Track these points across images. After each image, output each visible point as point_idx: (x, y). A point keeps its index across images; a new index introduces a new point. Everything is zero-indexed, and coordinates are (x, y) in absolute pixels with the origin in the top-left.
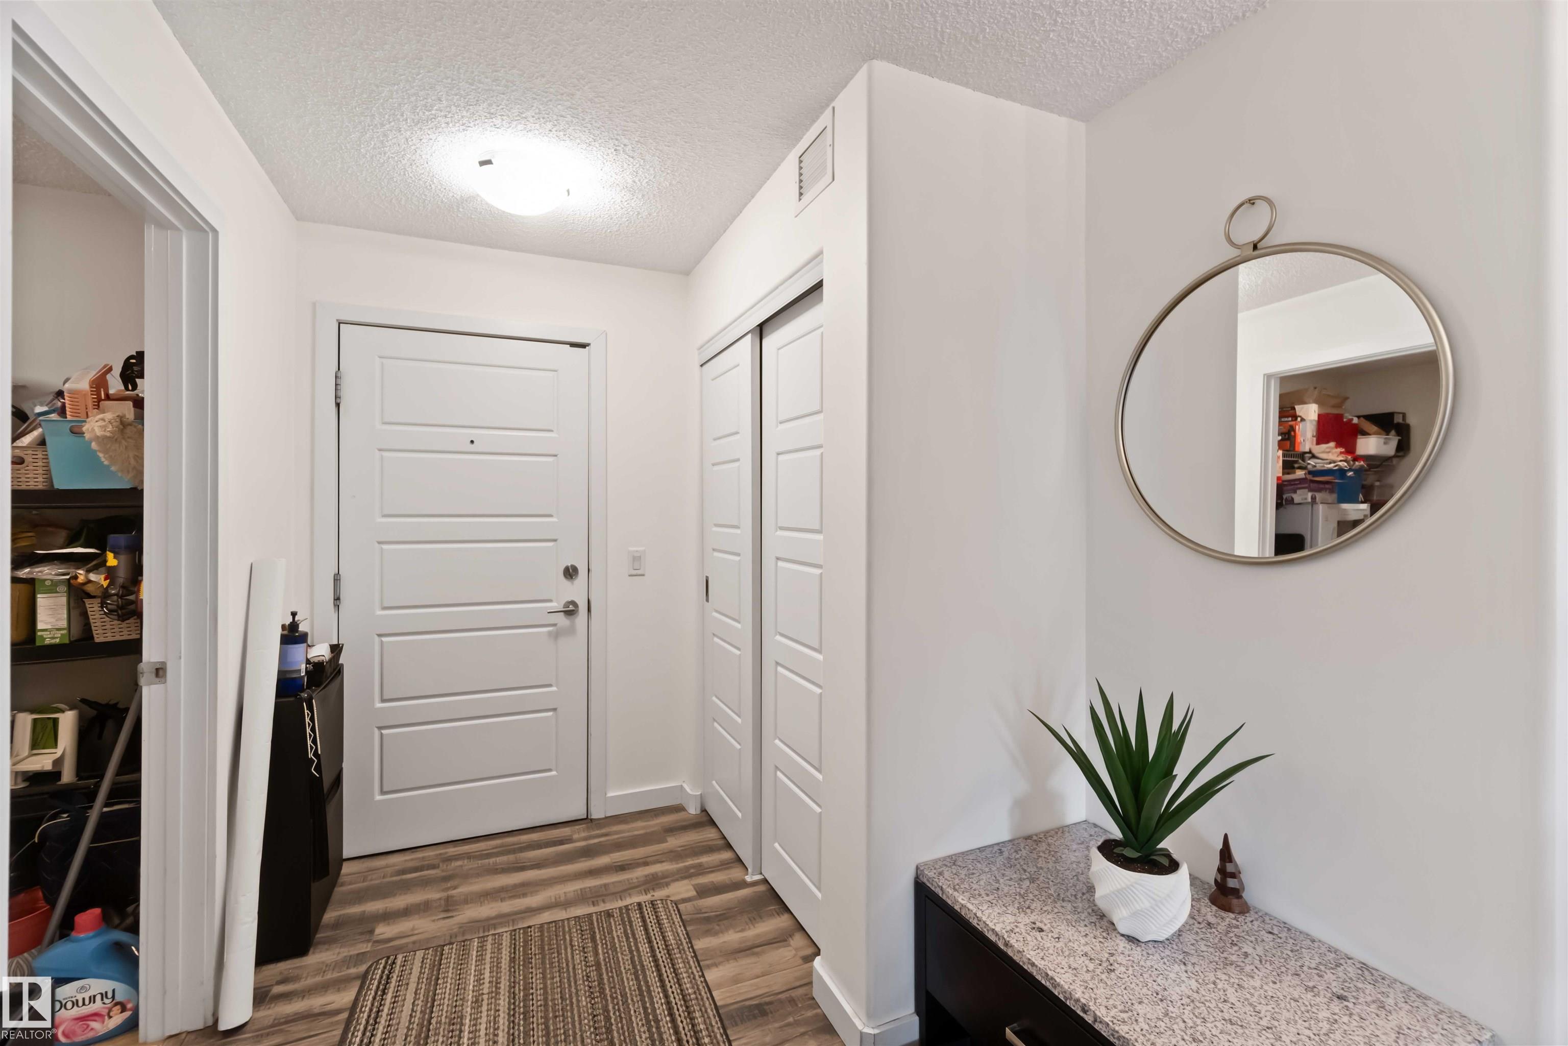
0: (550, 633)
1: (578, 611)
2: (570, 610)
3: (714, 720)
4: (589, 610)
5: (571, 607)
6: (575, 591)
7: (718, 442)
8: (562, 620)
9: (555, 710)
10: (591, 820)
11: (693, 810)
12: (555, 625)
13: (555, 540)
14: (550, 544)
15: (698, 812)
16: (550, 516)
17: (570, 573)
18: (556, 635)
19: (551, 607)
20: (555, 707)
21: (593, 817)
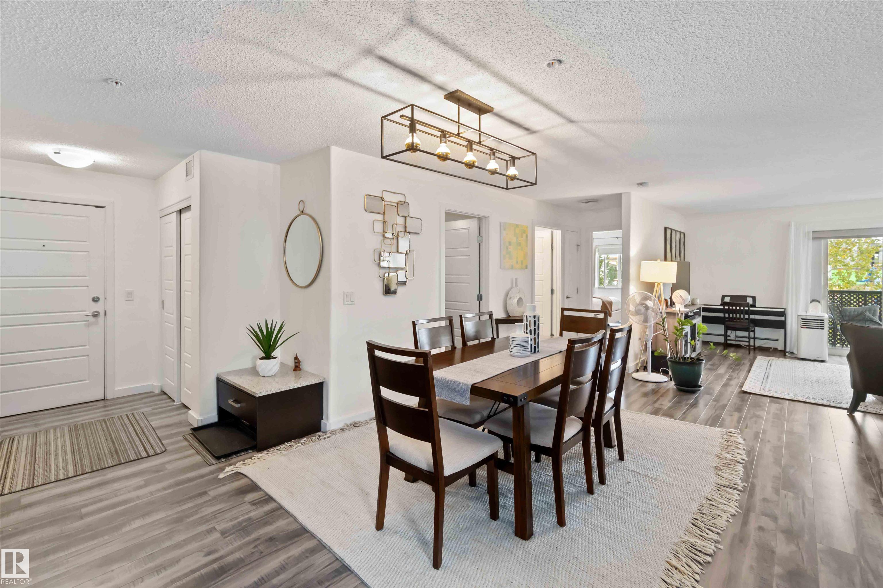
0: (85, 324)
1: (99, 315)
2: (96, 315)
3: (166, 354)
4: (105, 314)
5: (96, 313)
6: (99, 307)
7: (167, 248)
8: (92, 319)
9: (88, 355)
10: (107, 399)
11: (157, 391)
12: (88, 321)
13: (88, 286)
14: (85, 288)
15: (160, 392)
16: (85, 276)
17: (96, 300)
18: (88, 325)
19: (86, 314)
20: (88, 354)
21: (108, 398)
